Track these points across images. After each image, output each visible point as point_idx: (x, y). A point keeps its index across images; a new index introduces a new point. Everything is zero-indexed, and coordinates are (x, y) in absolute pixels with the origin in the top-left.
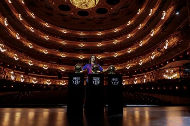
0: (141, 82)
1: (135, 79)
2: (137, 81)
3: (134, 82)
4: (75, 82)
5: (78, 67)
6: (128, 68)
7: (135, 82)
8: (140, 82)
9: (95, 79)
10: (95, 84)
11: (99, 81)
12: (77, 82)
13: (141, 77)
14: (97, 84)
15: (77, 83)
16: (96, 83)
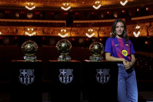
0: (148, 33)
1: (137, 27)
2: (139, 33)
3: (134, 33)
4: (25, 79)
5: (29, 47)
6: (123, 4)
7: (137, 33)
8: (145, 34)
9: (63, 73)
10: (64, 81)
11: (71, 76)
12: (29, 79)
13: (148, 24)
14: (68, 81)
15: (29, 82)
16: (66, 80)
